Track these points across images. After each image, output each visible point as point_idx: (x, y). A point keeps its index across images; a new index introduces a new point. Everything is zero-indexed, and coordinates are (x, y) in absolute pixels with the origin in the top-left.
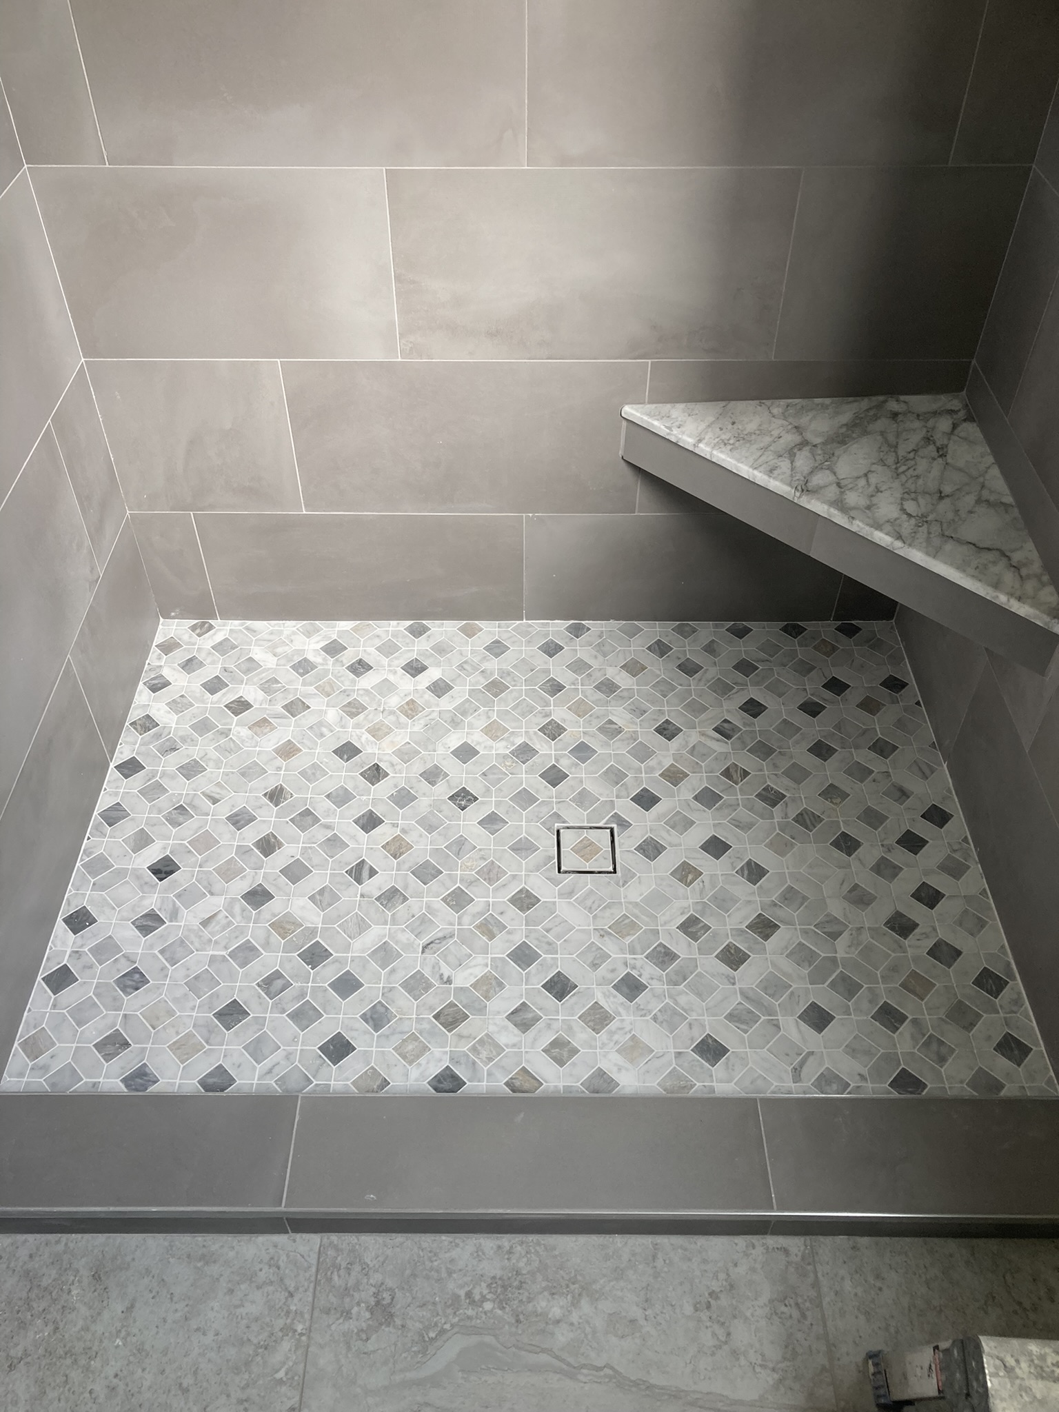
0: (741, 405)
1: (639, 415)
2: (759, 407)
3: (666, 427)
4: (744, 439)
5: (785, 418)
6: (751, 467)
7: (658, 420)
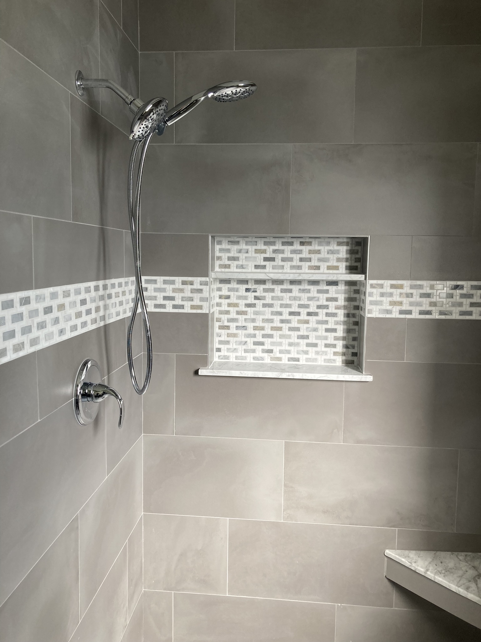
0: (443, 554)
1: (394, 555)
2: (452, 555)
3: (409, 562)
4: (449, 571)
5: (467, 562)
6: (457, 586)
7: (404, 558)
